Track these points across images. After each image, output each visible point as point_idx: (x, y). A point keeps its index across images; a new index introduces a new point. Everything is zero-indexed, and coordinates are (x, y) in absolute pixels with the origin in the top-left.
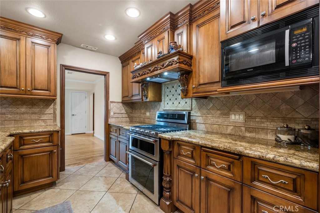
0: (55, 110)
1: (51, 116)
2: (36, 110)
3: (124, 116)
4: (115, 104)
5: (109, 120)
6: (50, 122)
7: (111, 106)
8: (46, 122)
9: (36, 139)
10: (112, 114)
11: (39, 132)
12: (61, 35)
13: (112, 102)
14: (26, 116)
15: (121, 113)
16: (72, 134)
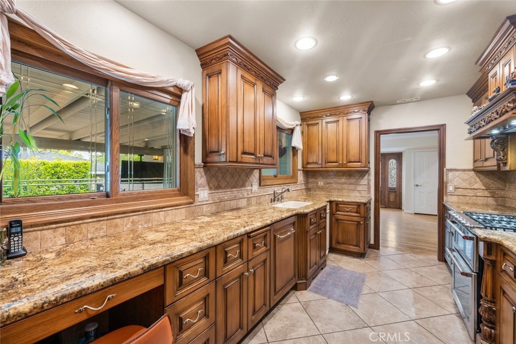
0: (369, 180)
1: (365, 188)
2: (353, 181)
3: (479, 194)
4: (457, 173)
5: (445, 198)
6: (364, 194)
7: (450, 176)
8: (360, 193)
9: (347, 208)
10: (450, 188)
11: (349, 202)
12: (370, 103)
13: (451, 170)
14: (345, 186)
15: (473, 187)
16: (415, 213)
